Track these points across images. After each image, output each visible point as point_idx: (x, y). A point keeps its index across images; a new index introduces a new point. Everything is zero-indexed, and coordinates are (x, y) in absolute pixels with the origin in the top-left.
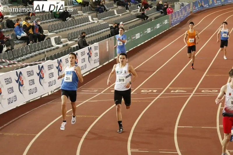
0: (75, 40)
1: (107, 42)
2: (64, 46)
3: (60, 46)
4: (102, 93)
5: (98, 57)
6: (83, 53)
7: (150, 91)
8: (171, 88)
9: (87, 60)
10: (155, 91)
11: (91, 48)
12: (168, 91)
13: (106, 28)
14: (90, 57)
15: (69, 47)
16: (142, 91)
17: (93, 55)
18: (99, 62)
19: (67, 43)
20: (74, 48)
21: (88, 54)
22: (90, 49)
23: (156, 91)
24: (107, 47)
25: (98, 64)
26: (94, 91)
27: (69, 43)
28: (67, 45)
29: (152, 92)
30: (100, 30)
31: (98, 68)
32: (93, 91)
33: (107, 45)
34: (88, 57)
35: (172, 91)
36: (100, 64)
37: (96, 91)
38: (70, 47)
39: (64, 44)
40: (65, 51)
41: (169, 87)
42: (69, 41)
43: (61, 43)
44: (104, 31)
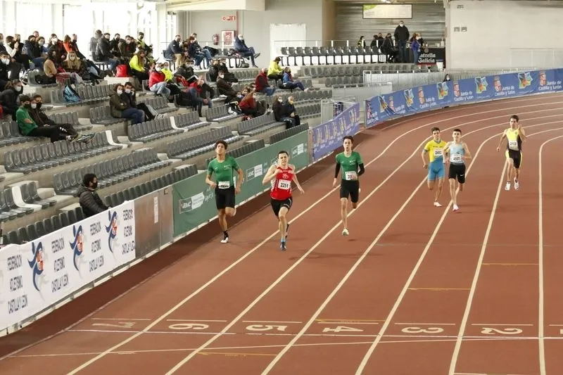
0: (72, 192)
1: (156, 199)
2: (44, 207)
3: (36, 207)
4: (145, 330)
5: (133, 238)
6: (94, 227)
7: (270, 327)
8: (322, 322)
9: (104, 244)
10: (282, 328)
11: (115, 214)
12: (316, 328)
13: (150, 163)
14: (112, 236)
15: (58, 211)
16: (250, 328)
17: (120, 232)
18: (134, 250)
19: (51, 199)
20: (70, 212)
21: (108, 229)
22: (113, 217)
23: (286, 329)
24: (156, 213)
25: (132, 255)
26: (123, 325)
27: (59, 199)
28: (52, 204)
29: (275, 330)
30: (135, 167)
31: (132, 265)
32: (121, 325)
33: (156, 206)
34: (108, 236)
35: (326, 330)
36: (138, 256)
37: (129, 325)
38: (62, 211)
39: (46, 202)
40: (48, 222)
41: (317, 318)
42: (58, 193)
43: (38, 199)
44: (146, 171)
